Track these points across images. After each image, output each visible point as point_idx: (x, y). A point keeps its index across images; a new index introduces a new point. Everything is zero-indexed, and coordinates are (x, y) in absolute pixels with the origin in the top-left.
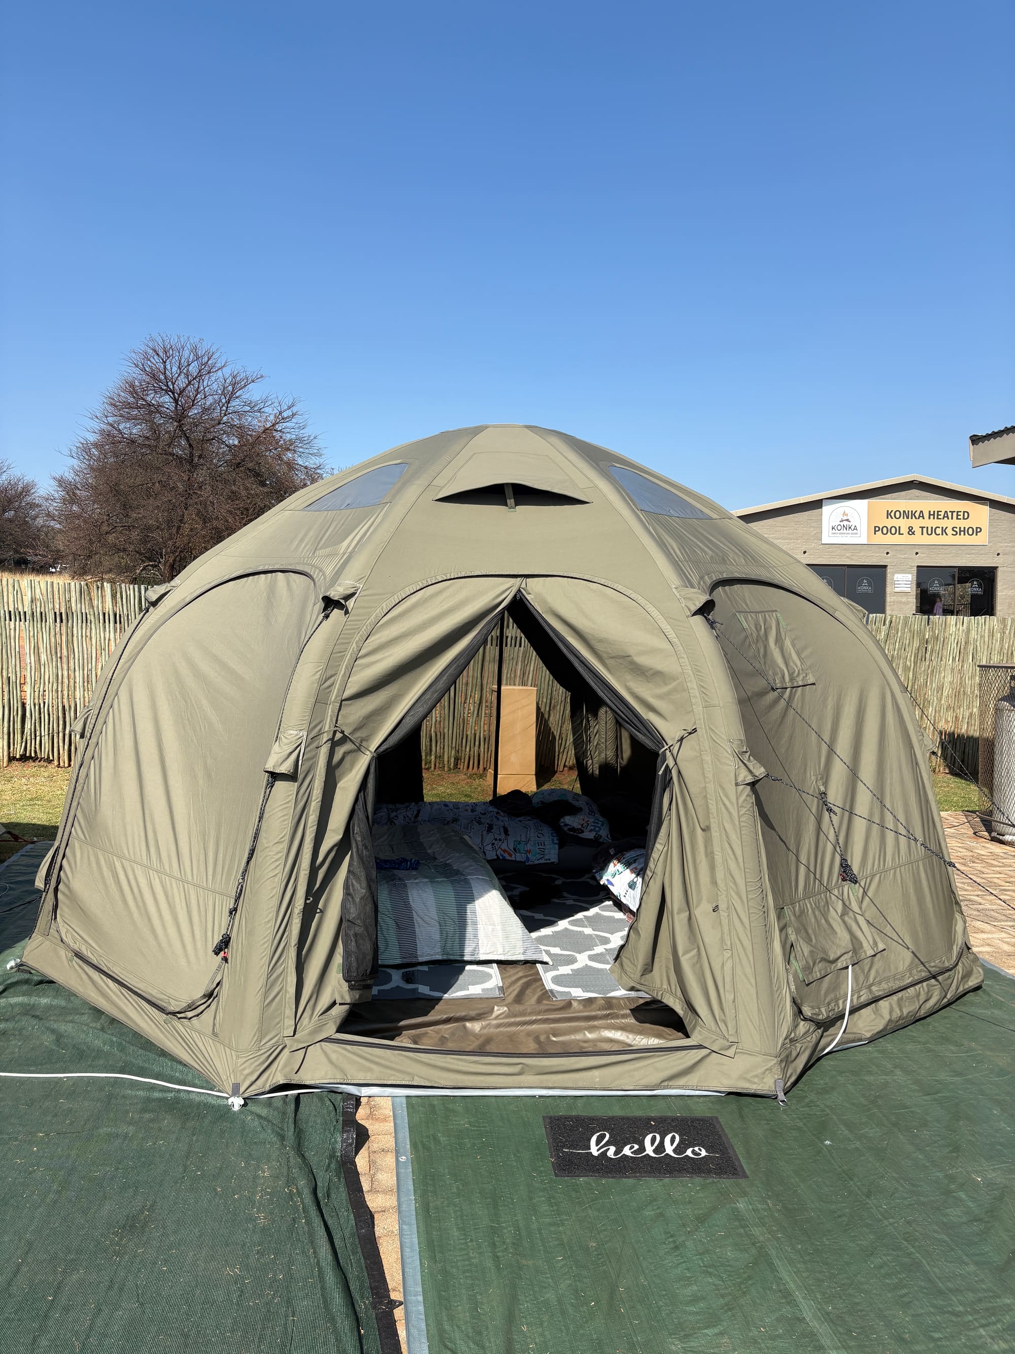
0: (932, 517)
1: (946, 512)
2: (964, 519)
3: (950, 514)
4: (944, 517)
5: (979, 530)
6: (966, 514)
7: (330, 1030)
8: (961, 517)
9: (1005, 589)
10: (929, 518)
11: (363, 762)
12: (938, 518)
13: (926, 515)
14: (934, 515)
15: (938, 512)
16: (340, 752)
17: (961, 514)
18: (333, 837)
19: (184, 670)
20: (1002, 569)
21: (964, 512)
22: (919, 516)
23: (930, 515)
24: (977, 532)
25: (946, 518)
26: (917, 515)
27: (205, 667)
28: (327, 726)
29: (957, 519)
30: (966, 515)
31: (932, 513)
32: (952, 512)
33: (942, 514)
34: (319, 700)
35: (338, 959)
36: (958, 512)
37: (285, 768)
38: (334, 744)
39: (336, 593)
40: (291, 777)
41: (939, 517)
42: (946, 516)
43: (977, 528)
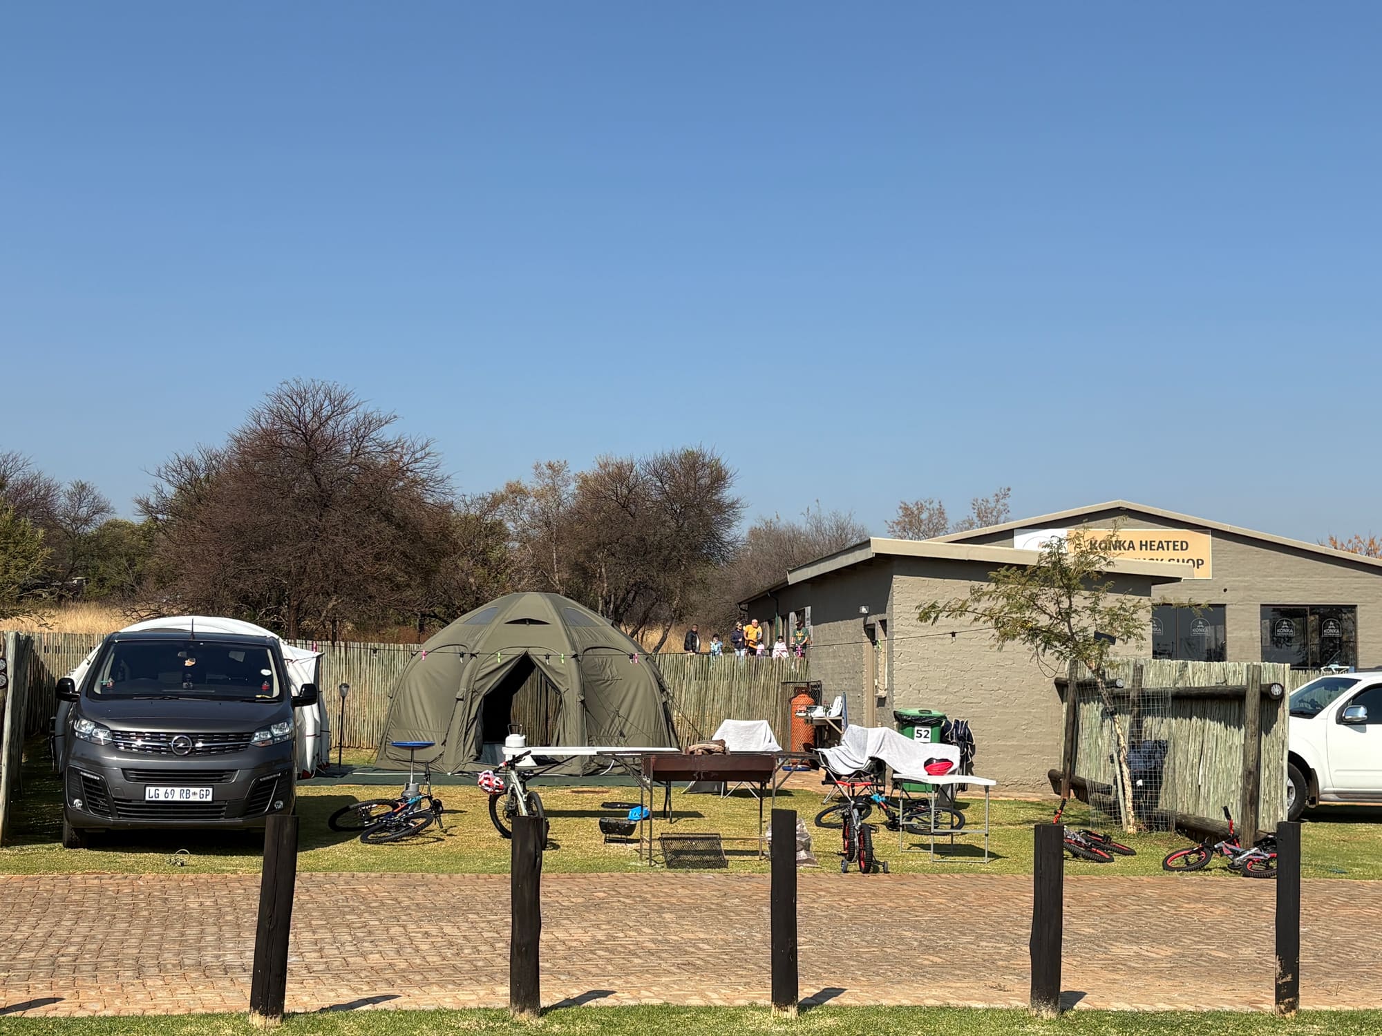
0: (1144, 548)
1: (1161, 542)
2: (1182, 549)
3: (1165, 545)
4: (1158, 547)
5: (1200, 562)
6: (1184, 544)
7: (471, 760)
8: (1179, 547)
9: (1235, 630)
10: (1141, 549)
11: (480, 698)
12: (1151, 549)
13: (1137, 545)
14: (1146, 545)
15: (1151, 542)
16: (474, 694)
17: (1179, 544)
18: (472, 716)
19: (427, 675)
20: (1230, 606)
21: (1182, 542)
22: (1129, 547)
23: (1141, 545)
24: (1198, 565)
25: (1160, 549)
26: (1126, 545)
27: (434, 674)
28: (471, 687)
29: (1174, 549)
30: (1184, 546)
31: (1144, 543)
32: (1168, 542)
33: (1156, 544)
34: (470, 681)
35: (474, 746)
36: (1174, 542)
37: (461, 697)
38: (473, 692)
39: (474, 652)
40: (462, 700)
41: (1153, 547)
42: (1160, 546)
43: (1198, 560)
